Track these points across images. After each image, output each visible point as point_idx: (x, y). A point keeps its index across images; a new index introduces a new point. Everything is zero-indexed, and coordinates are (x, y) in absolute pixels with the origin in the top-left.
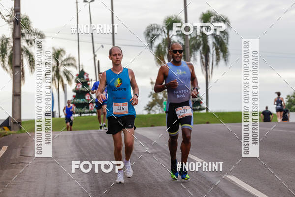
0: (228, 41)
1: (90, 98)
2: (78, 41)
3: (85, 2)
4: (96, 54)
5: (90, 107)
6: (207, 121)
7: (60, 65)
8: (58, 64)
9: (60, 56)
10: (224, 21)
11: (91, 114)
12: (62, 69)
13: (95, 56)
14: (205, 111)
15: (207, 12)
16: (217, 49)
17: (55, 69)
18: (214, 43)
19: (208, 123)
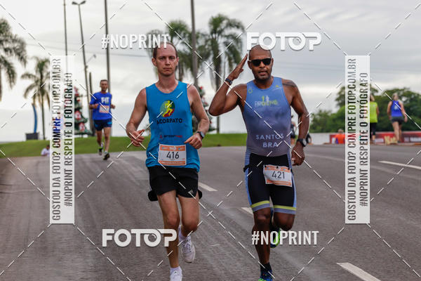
0: (242, 50)
1: (80, 116)
2: (66, 50)
3: (74, 3)
4: (87, 64)
5: (81, 128)
6: (217, 143)
7: (44, 78)
8: (42, 76)
9: (44, 67)
10: (238, 27)
11: (81, 136)
12: (47, 82)
13: (86, 67)
14: (215, 132)
15: (218, 16)
16: (230, 60)
17: (39, 83)
18: (226, 53)
19: (219, 146)
